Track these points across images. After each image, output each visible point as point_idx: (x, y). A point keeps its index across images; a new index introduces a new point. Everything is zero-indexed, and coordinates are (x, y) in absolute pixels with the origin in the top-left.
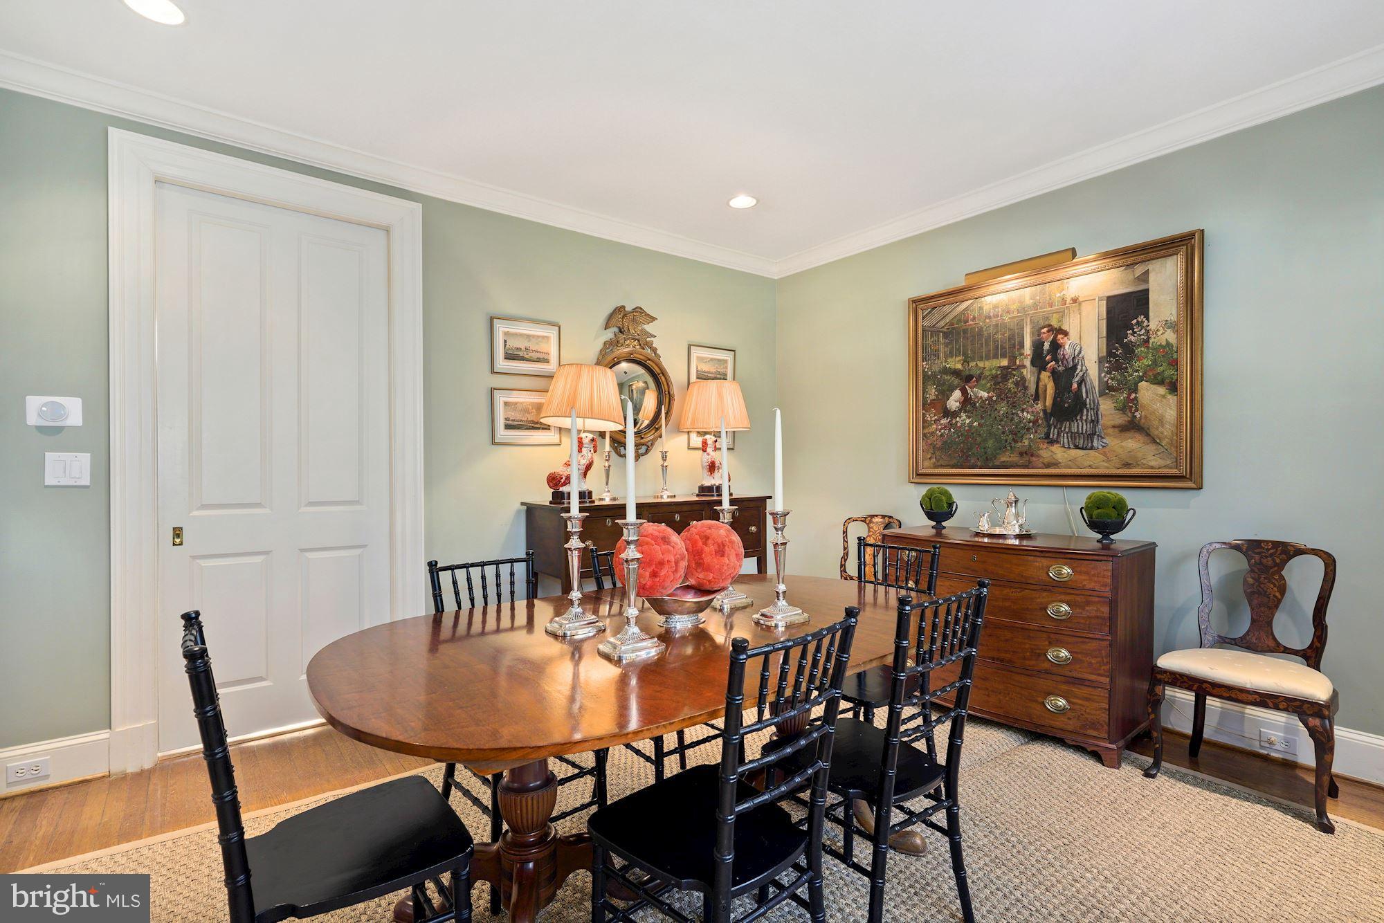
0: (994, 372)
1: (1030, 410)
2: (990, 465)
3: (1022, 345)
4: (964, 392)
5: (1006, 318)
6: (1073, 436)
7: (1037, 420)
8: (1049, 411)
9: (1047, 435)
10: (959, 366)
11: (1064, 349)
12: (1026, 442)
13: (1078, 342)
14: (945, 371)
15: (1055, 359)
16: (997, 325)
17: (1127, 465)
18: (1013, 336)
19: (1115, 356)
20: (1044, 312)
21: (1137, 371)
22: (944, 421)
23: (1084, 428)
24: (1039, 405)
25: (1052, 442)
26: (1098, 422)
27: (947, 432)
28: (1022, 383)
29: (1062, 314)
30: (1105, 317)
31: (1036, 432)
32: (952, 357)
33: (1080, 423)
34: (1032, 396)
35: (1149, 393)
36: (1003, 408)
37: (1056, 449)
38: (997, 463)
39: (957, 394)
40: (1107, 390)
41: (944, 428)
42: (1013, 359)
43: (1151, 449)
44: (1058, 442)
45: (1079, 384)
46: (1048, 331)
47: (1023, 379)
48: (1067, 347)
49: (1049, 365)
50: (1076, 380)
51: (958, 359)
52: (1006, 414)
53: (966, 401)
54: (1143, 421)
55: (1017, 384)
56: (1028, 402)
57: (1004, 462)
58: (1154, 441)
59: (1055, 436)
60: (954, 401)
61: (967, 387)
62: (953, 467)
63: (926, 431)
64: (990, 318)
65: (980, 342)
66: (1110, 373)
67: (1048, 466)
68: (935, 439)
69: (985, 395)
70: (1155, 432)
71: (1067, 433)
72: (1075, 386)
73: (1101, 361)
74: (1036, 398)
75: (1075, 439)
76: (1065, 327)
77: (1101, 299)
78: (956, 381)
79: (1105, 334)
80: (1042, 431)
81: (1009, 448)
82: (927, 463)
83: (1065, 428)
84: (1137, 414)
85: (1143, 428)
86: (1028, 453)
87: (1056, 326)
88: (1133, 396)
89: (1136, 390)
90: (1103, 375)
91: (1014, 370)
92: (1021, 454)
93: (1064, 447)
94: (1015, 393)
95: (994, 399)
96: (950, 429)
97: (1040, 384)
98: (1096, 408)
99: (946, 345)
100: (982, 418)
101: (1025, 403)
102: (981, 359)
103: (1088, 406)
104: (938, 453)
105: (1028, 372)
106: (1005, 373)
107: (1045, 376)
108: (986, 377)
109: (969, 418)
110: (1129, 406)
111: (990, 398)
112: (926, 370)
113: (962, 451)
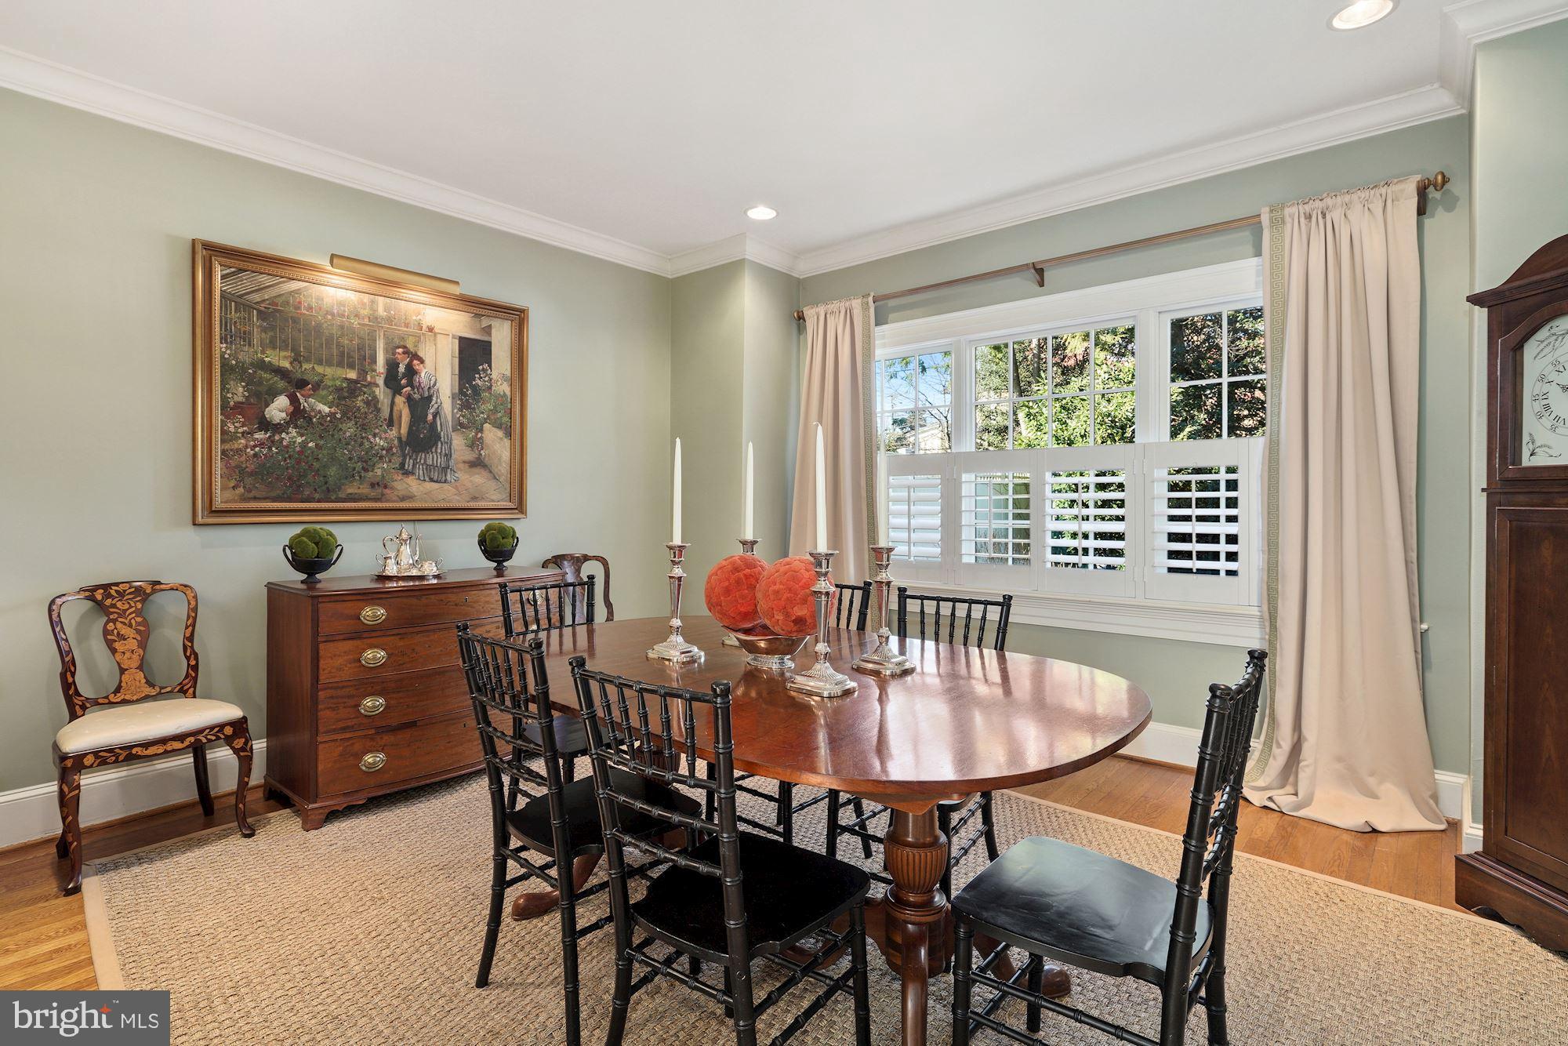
0: (338, 383)
1: (383, 436)
2: (333, 498)
3: (374, 361)
4: (294, 400)
5: (355, 322)
6: (429, 468)
7: (391, 448)
8: (404, 439)
9: (402, 465)
10: (286, 364)
11: (420, 376)
12: (379, 472)
13: (433, 373)
14: (262, 365)
15: (410, 384)
16: (342, 327)
17: (474, 498)
18: (364, 346)
19: (465, 395)
20: (399, 330)
21: (483, 413)
22: (259, 436)
23: (439, 461)
24: (394, 432)
25: (407, 473)
26: (451, 456)
27: (265, 451)
28: (373, 403)
29: (418, 341)
30: (457, 355)
31: (390, 461)
32: (274, 348)
33: (435, 456)
34: (385, 420)
35: (492, 435)
36: (349, 429)
37: (411, 481)
38: (342, 495)
39: (282, 401)
40: (460, 426)
41: (262, 444)
42: (363, 373)
43: (492, 484)
44: (413, 474)
45: (435, 417)
46: (404, 353)
47: (375, 398)
48: (423, 375)
49: (405, 390)
50: (432, 411)
51: (283, 354)
52: (353, 438)
53: (297, 414)
54: (486, 459)
55: (367, 403)
56: (381, 426)
57: (351, 494)
58: (495, 478)
59: (411, 467)
60: (278, 409)
61: (298, 394)
62: (274, 500)
63: (227, 446)
64: (333, 315)
65: (318, 341)
66: (462, 411)
67: (403, 499)
68: (243, 458)
69: (326, 409)
70: (495, 470)
71: (423, 465)
72: (430, 417)
73: (453, 397)
74: (390, 423)
75: (430, 471)
76: (421, 354)
77: (454, 337)
78: (281, 384)
79: (457, 372)
80: (397, 460)
81: (358, 478)
82: (229, 494)
83: (421, 459)
84: (482, 452)
85: (486, 466)
86: (380, 484)
87: (412, 350)
88: (479, 435)
89: (481, 430)
90: (456, 411)
91: (365, 386)
92: (373, 485)
93: (419, 479)
94: (366, 413)
95: (339, 416)
96: (270, 448)
97: (395, 408)
98: (449, 443)
99: (264, 330)
100: (321, 437)
101: (377, 427)
102: (320, 363)
103: (442, 439)
104: (249, 481)
105: (381, 392)
106: (354, 388)
107: (400, 400)
108: (327, 387)
109: (302, 435)
110: (475, 444)
111: (332, 415)
112: (226, 356)
113: (290, 479)
